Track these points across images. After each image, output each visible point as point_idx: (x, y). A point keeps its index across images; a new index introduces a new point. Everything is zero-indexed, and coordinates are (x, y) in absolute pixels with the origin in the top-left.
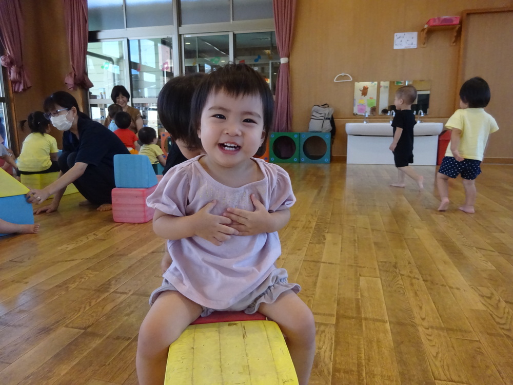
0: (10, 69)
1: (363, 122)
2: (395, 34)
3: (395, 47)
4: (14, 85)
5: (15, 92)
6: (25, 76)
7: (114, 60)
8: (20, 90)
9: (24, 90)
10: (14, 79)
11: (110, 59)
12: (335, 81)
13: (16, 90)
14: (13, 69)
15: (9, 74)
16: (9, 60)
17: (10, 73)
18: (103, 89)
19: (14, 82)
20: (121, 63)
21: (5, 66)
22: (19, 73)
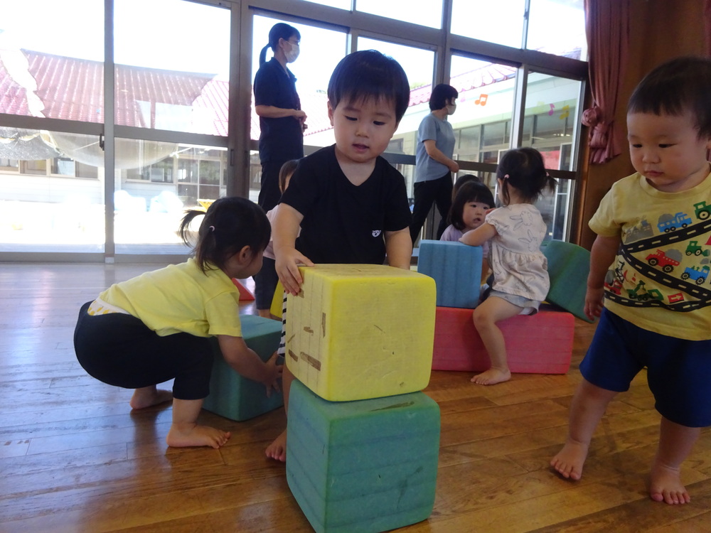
0: (593, 128)
4: (592, 153)
5: (592, 164)
6: (615, 139)
8: (602, 160)
9: (607, 160)
10: (596, 143)
13: (595, 160)
14: (598, 128)
15: (589, 136)
16: (595, 115)
17: (592, 135)
19: (595, 149)
21: (587, 125)
22: (606, 135)
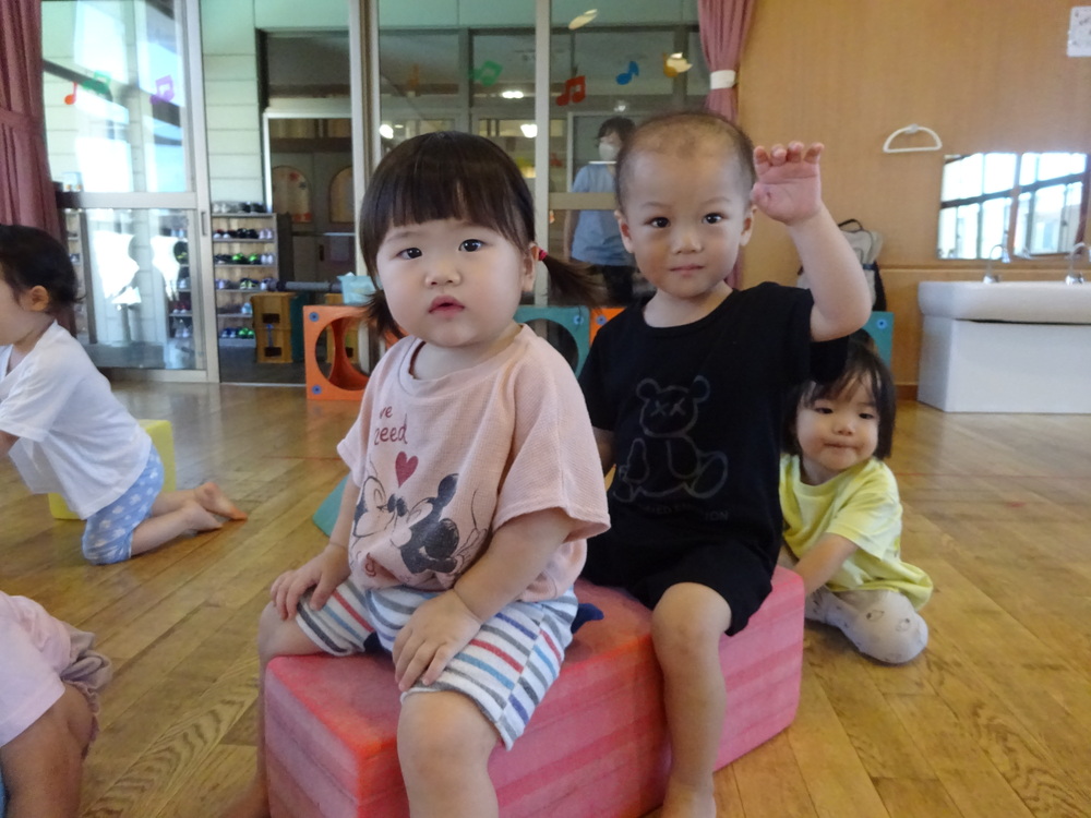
1: (981, 279)
2: (1074, 10)
3: (1073, 51)
7: (113, 89)
11: (99, 87)
12: (886, 148)
18: (75, 176)
20: (133, 101)
